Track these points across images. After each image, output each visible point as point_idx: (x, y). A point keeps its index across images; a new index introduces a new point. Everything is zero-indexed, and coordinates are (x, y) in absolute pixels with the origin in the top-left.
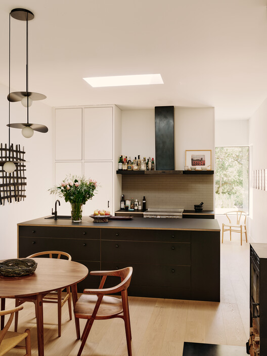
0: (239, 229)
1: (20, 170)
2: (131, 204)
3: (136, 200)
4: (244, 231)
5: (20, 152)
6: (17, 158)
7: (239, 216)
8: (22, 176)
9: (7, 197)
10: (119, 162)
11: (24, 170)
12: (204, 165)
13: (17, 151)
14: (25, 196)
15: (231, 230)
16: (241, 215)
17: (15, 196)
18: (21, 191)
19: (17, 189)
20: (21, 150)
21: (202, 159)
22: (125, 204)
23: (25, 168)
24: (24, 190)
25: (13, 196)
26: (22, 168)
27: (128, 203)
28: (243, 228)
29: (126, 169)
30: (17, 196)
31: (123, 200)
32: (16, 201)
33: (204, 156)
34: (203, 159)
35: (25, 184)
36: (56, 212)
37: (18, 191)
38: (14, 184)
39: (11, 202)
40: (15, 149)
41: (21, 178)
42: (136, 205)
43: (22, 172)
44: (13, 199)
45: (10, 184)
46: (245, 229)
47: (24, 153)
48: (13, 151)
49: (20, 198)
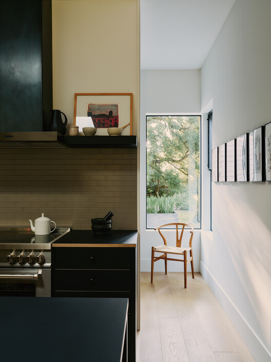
0: (182, 258)
4: (189, 259)
7: (180, 231)
12: (116, 125)
15: (166, 259)
16: (183, 229)
21: (111, 113)
28: (188, 254)
33: (117, 106)
34: (114, 114)
46: (191, 256)
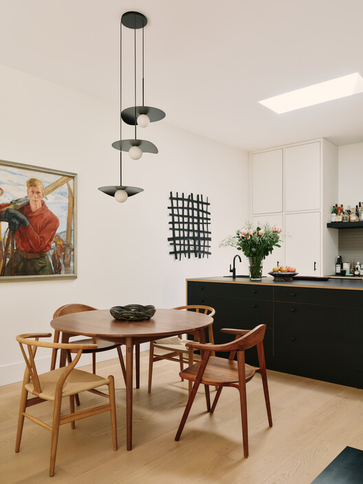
1: (203, 223)
2: (351, 268)
3: (358, 263)
5: (203, 203)
6: (198, 210)
8: (205, 230)
9: (185, 252)
10: (332, 213)
11: (207, 223)
13: (198, 202)
14: (210, 253)
17: (195, 251)
18: (204, 246)
19: (197, 244)
20: (205, 201)
22: (342, 267)
23: (209, 222)
24: (208, 246)
25: (192, 251)
26: (205, 221)
27: (346, 266)
29: (340, 220)
30: (197, 252)
31: (340, 262)
32: (196, 256)
35: (209, 239)
36: (234, 269)
37: (199, 246)
38: (194, 238)
39: (189, 257)
40: (195, 199)
41: (204, 232)
42: (357, 269)
43: (205, 225)
44: (192, 255)
45: (188, 238)
47: (208, 204)
48: (193, 201)
49: (202, 254)
